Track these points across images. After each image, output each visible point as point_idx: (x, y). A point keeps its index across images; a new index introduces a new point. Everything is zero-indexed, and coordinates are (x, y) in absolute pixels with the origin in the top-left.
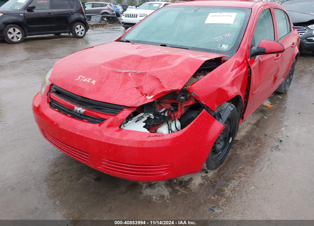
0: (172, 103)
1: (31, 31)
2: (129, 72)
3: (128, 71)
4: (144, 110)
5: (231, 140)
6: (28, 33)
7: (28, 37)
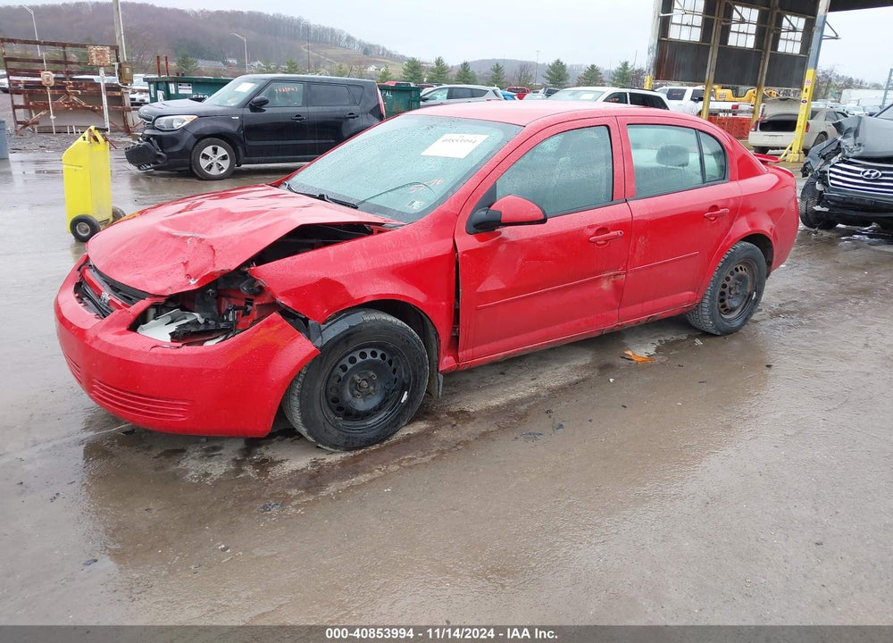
0: (247, 299)
1: (253, 155)
2: (189, 237)
3: (188, 235)
4: (196, 306)
5: (405, 397)
6: (243, 158)
7: (243, 166)
